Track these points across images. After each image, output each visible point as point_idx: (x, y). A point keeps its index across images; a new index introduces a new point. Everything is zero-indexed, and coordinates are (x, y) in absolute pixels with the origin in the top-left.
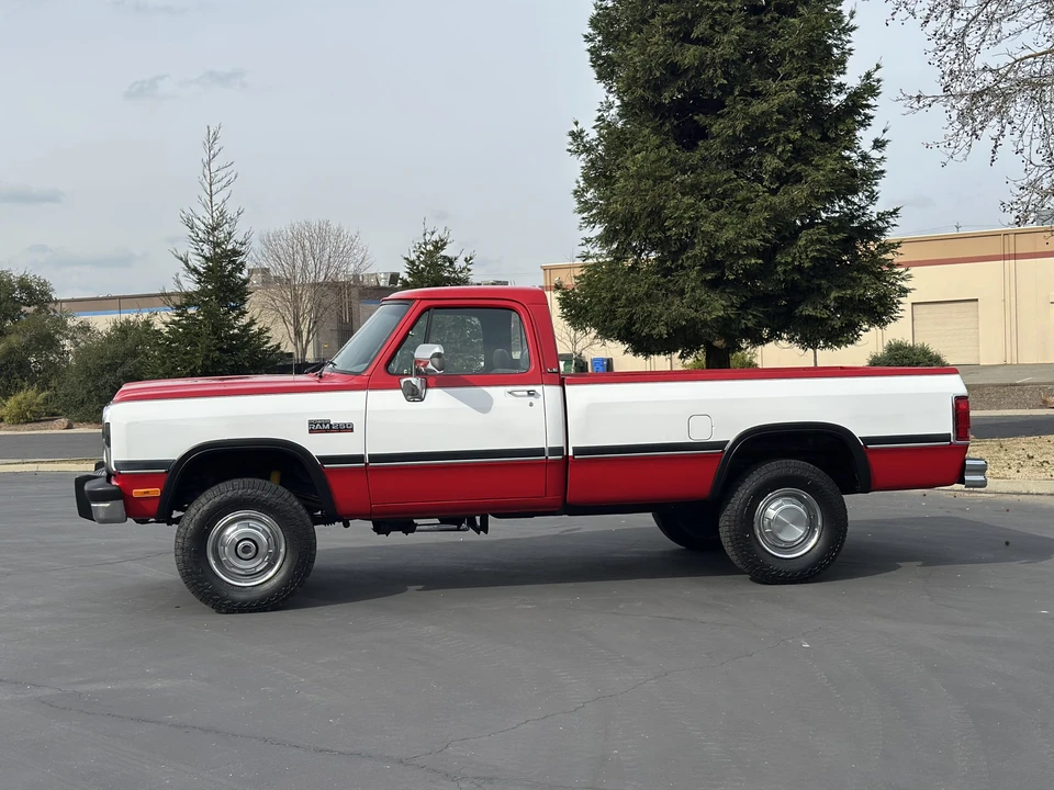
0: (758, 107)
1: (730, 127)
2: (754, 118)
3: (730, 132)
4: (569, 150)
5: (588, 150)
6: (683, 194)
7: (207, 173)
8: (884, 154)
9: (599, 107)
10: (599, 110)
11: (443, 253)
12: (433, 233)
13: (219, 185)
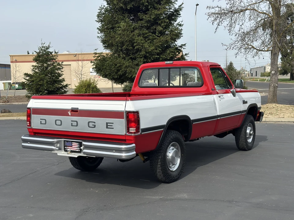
0: (156, 12)
1: (149, 17)
2: (157, 15)
3: (149, 19)
4: (96, 21)
5: (102, 21)
6: (138, 36)
8: (182, 28)
9: (99, 8)
10: (99, 9)
11: (49, 50)
12: (44, 44)
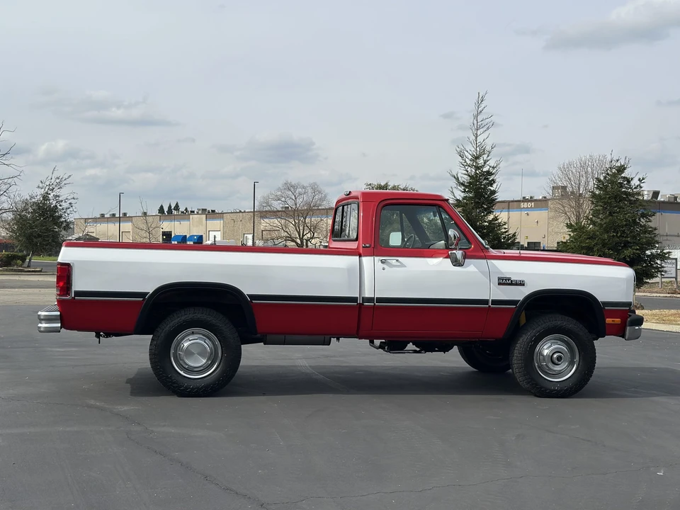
7: (475, 122)
11: (623, 175)
12: (618, 161)
13: (482, 130)
